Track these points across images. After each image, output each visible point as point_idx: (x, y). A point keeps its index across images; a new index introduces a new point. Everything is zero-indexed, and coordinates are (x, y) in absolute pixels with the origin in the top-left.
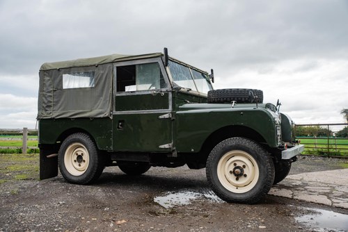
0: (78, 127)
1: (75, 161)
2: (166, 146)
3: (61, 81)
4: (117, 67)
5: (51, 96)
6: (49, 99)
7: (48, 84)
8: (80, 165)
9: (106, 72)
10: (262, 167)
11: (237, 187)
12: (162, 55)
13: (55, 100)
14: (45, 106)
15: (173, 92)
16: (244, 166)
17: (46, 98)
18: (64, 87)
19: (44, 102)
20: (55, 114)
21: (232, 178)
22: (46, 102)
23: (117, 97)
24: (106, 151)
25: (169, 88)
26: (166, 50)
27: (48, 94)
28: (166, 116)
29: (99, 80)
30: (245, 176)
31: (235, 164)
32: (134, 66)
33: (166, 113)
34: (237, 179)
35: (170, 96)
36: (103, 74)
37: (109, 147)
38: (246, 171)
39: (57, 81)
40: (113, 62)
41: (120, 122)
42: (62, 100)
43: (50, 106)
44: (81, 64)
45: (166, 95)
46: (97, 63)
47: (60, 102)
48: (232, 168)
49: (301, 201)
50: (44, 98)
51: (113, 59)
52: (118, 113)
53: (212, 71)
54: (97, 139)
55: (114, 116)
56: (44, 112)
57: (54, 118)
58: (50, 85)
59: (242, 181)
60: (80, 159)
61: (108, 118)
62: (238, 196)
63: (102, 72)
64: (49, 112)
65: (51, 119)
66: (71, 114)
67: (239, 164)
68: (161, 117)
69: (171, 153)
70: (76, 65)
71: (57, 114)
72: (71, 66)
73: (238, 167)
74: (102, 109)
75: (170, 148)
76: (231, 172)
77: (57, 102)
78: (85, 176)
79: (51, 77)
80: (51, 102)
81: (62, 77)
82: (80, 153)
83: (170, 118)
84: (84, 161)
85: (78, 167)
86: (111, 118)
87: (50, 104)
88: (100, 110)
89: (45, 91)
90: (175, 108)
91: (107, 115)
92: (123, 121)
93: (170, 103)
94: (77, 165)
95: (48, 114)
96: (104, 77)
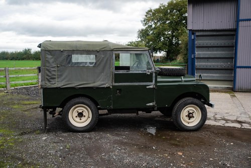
0: (82, 93)
1: (76, 117)
2: (151, 104)
5: (55, 71)
6: (53, 73)
7: (51, 61)
8: (81, 119)
9: (107, 57)
11: (188, 123)
13: (59, 74)
14: (49, 78)
15: (156, 73)
16: (193, 112)
17: (49, 72)
19: (47, 75)
20: (58, 84)
21: (187, 119)
22: (50, 74)
23: (115, 74)
25: (153, 70)
27: (52, 69)
28: (151, 87)
29: (102, 61)
30: (194, 117)
31: (189, 112)
33: (151, 85)
34: (189, 119)
35: (154, 75)
36: (103, 58)
38: (194, 115)
40: (112, 50)
41: (117, 90)
42: (65, 74)
43: (55, 78)
44: (84, 49)
45: (151, 74)
46: (98, 49)
47: (63, 77)
48: (187, 114)
50: (47, 72)
51: (112, 48)
52: (117, 84)
55: (113, 86)
56: (47, 82)
57: (59, 88)
58: (53, 62)
59: (192, 120)
61: (109, 87)
62: (191, 128)
63: (103, 56)
64: (53, 83)
65: (57, 88)
66: (76, 85)
67: (191, 112)
68: (147, 87)
69: (154, 108)
70: (78, 49)
71: (62, 84)
74: (104, 81)
75: (154, 105)
76: (186, 116)
77: (61, 75)
78: (89, 127)
79: (53, 55)
80: (55, 75)
82: (80, 111)
83: (154, 88)
84: (85, 116)
88: (103, 82)
89: (48, 67)
90: (156, 82)
91: (108, 86)
92: (120, 90)
93: (154, 79)
94: (78, 119)
95: (52, 84)
96: (105, 60)
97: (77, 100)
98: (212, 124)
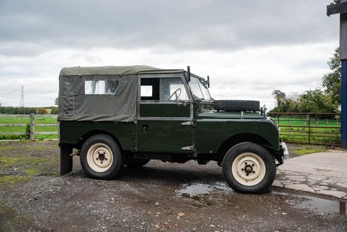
0: (102, 129)
1: (97, 159)
2: (188, 148)
3: (83, 87)
4: (142, 79)
5: (72, 100)
6: (71, 103)
7: (69, 89)
8: (102, 163)
9: (131, 82)
10: (268, 166)
11: (247, 181)
12: (185, 71)
13: (77, 104)
14: (66, 109)
15: (194, 104)
16: (253, 165)
17: (67, 101)
18: (86, 93)
19: (65, 106)
20: (76, 116)
21: (243, 174)
22: (67, 105)
23: (141, 105)
24: (130, 151)
25: (191, 100)
26: (189, 68)
27: (70, 98)
28: (188, 123)
29: (125, 88)
30: (254, 172)
31: (246, 163)
32: (158, 79)
33: (188, 121)
34: (247, 175)
35: (192, 106)
36: (127, 84)
37: (133, 148)
38: (254, 169)
39: (79, 86)
40: (137, 74)
41: (144, 126)
42: (84, 104)
43: (72, 109)
44: (104, 73)
45: (188, 105)
46: (120, 73)
47: (82, 108)
48: (243, 166)
49: (291, 190)
50: (64, 102)
51: (137, 71)
52: (143, 119)
53: (208, 77)
54: (121, 140)
55: (138, 121)
56: (64, 114)
57: (76, 121)
58: (71, 90)
59: (251, 176)
60: (102, 157)
61: (133, 122)
62: (248, 188)
63: (126, 82)
64: (71, 115)
65: (73, 121)
66: (95, 118)
67: (249, 163)
68: (183, 124)
69: (192, 154)
70: (99, 73)
71: (80, 117)
72: (94, 74)
73: (249, 166)
74: (127, 114)
75: (191, 150)
76: (242, 170)
77: (79, 106)
78: (109, 172)
79: (72, 82)
80: (72, 106)
81: (84, 83)
82: (102, 152)
83: (191, 125)
84: (106, 159)
85: (100, 164)
86: (136, 122)
87: (72, 107)
88: (125, 116)
89: (66, 95)
90: (195, 117)
91: (132, 120)
92: (147, 126)
93: (192, 112)
94: (98, 162)
95: (69, 116)
96: (129, 86)
97: (96, 137)
98: (296, 189)
